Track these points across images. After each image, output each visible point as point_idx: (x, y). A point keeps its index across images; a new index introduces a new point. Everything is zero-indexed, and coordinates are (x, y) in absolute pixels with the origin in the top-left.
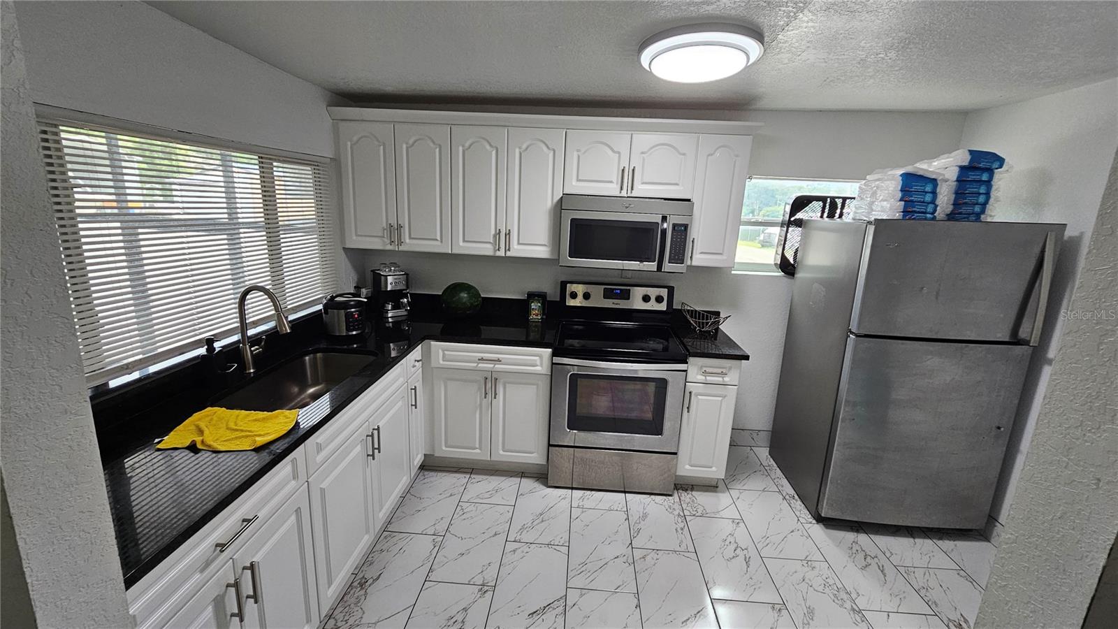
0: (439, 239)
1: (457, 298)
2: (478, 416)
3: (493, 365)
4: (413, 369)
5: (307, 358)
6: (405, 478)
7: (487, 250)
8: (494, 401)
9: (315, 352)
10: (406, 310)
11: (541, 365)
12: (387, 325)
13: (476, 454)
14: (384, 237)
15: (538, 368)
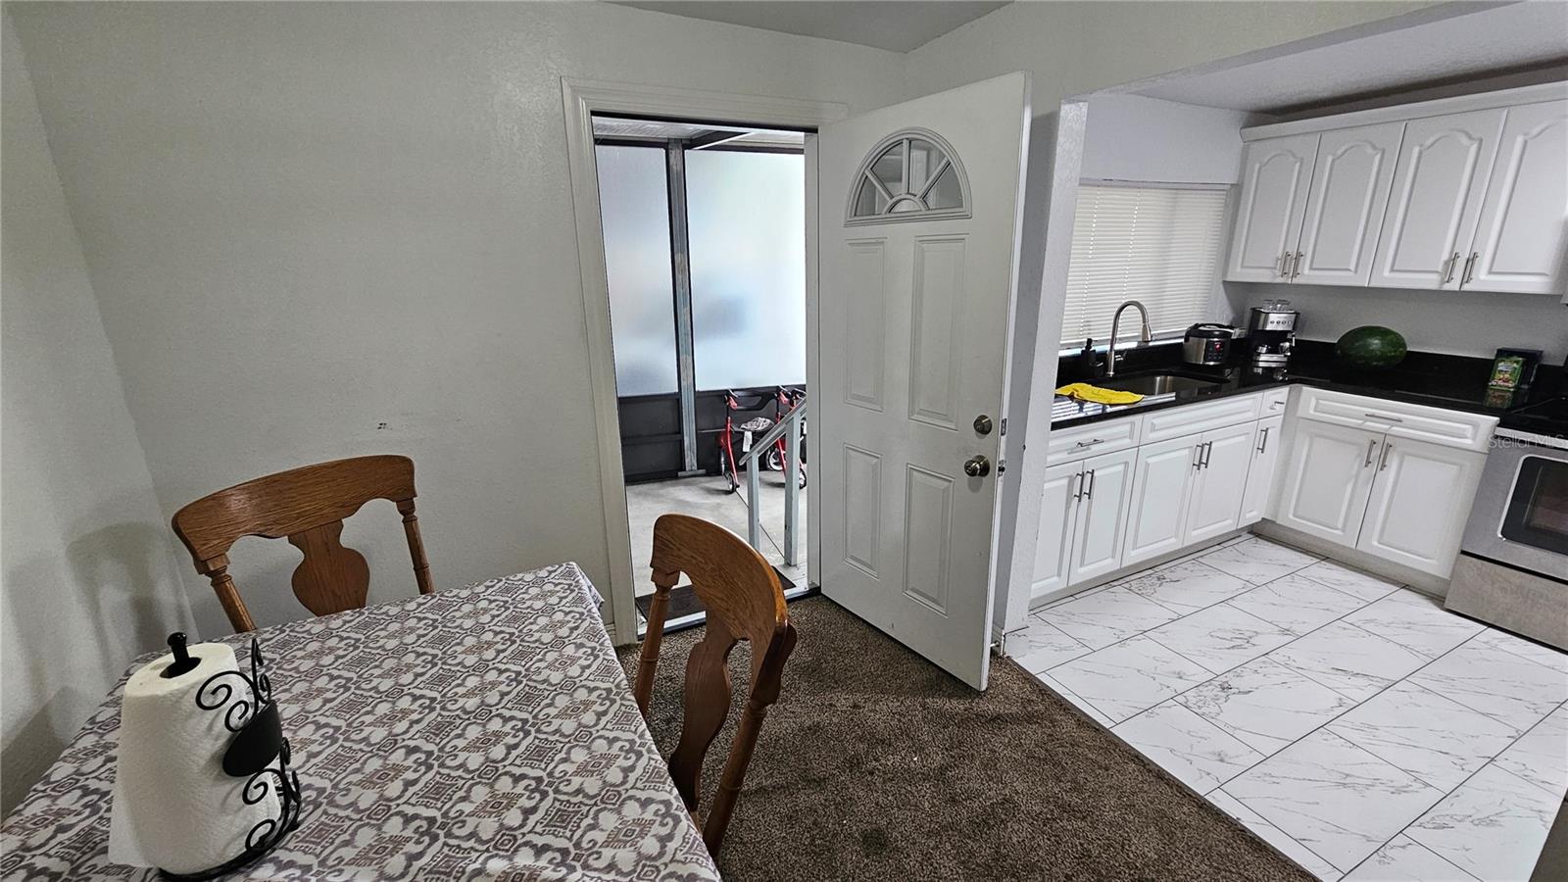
0: (1353, 269)
1: (1361, 343)
2: (1349, 489)
3: (1387, 427)
4: (1269, 411)
5: (1158, 378)
6: (1229, 522)
7: (1430, 282)
8: (1380, 473)
9: (1166, 374)
10: (1285, 356)
11: (1474, 439)
12: (1255, 370)
13: (1336, 535)
14: (1275, 268)
15: (1468, 442)
